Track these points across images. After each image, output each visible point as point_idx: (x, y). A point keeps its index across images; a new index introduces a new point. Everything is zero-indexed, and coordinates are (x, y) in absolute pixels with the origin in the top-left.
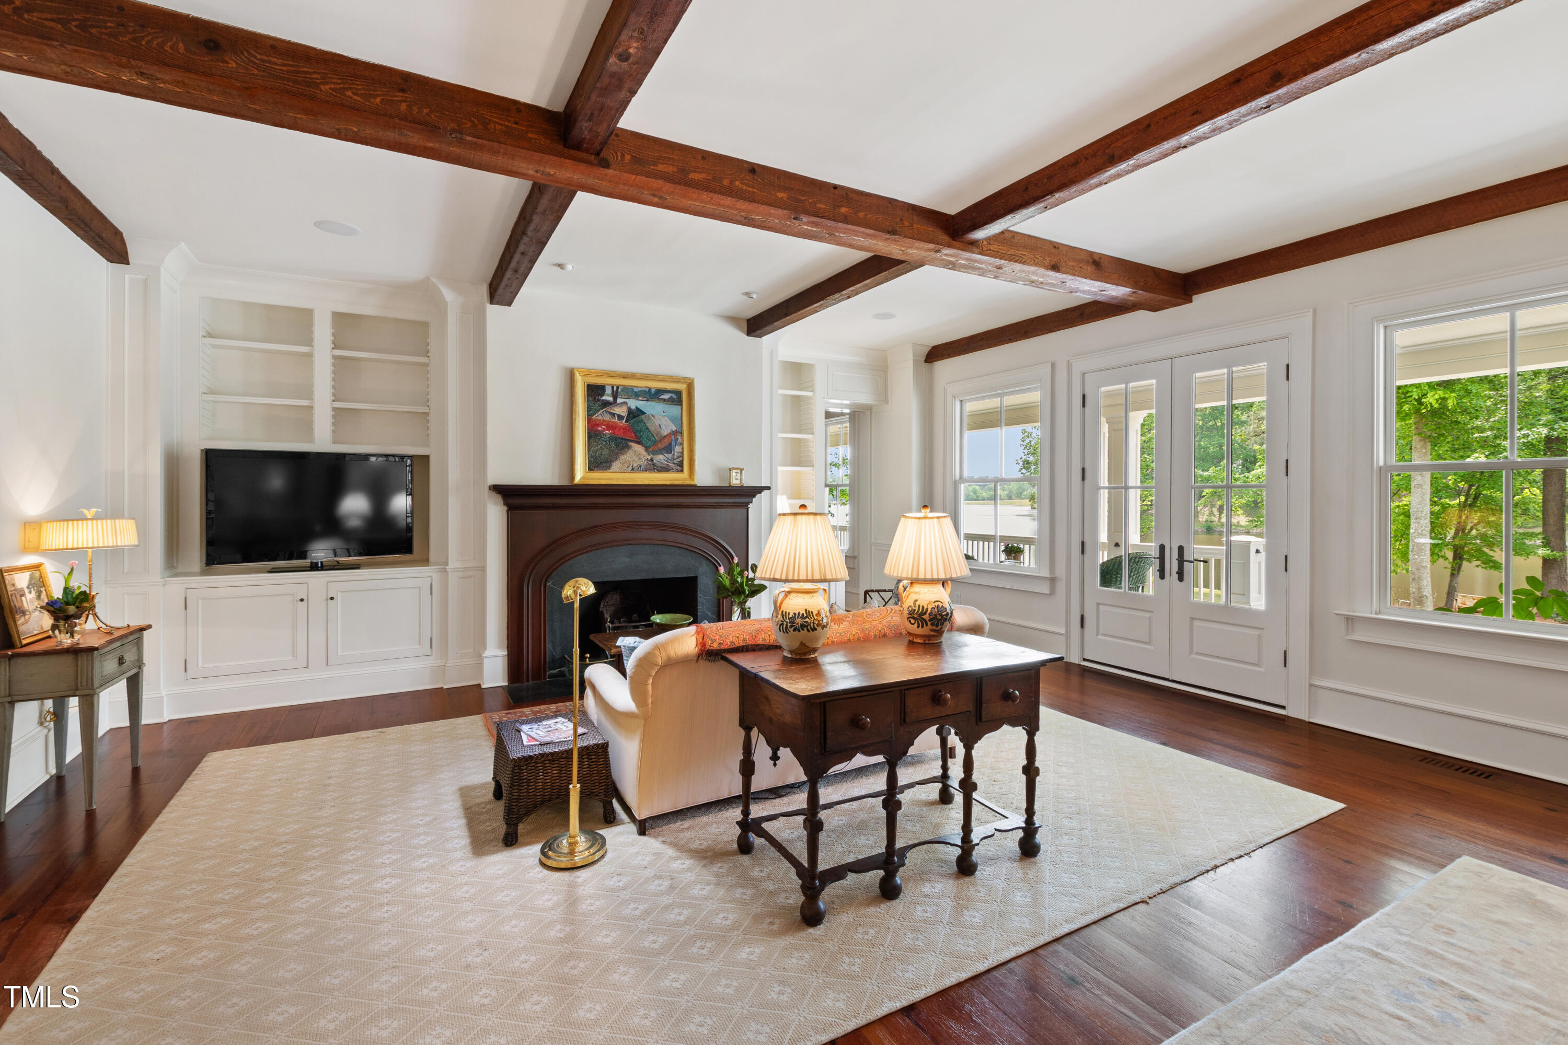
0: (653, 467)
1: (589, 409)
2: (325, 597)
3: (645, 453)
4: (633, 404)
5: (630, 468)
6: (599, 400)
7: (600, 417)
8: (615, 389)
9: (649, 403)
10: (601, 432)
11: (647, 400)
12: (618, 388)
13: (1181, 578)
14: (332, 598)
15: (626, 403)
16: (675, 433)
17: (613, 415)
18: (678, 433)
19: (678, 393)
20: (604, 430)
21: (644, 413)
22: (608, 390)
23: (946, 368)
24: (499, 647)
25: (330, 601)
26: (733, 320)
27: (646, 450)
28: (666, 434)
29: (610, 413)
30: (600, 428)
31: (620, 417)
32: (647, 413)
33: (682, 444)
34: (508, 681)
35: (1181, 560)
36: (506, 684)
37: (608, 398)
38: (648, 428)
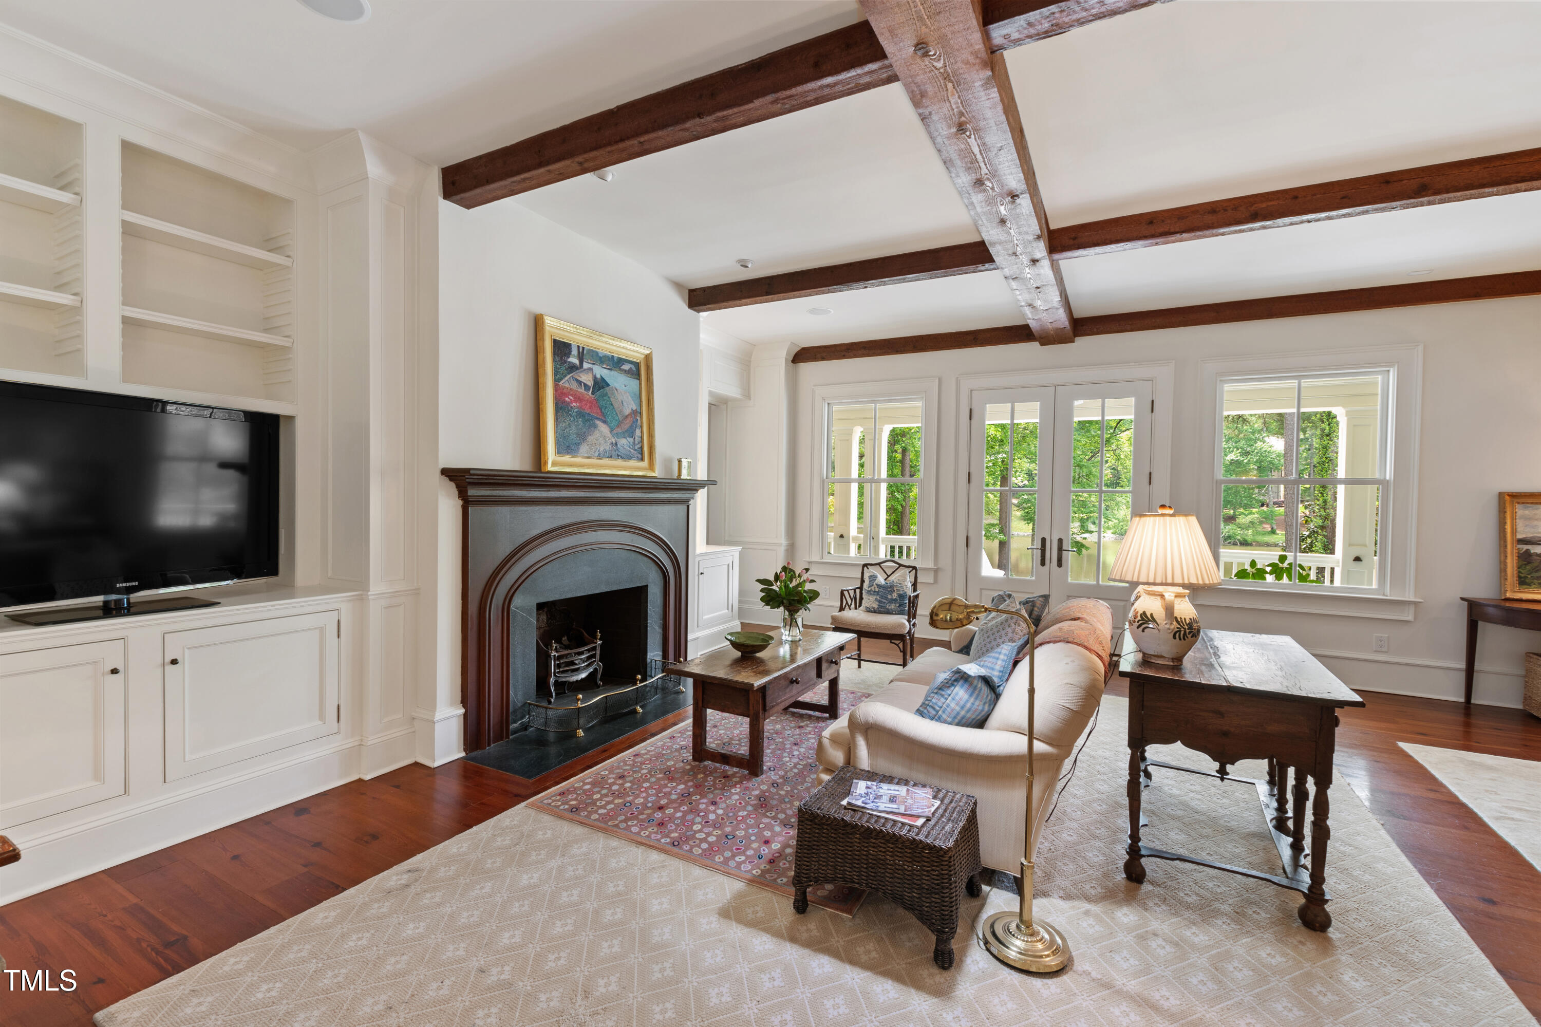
0: (615, 453)
1: (556, 372)
2: (159, 660)
3: (610, 435)
4: (600, 371)
5: (597, 454)
6: (565, 362)
7: (567, 385)
8: (581, 350)
9: (613, 373)
10: (568, 404)
11: (611, 369)
12: (583, 348)
13: (1060, 564)
14: (174, 662)
15: (591, 369)
16: (634, 413)
17: (580, 383)
18: (637, 413)
19: (637, 365)
20: (571, 402)
21: (608, 385)
22: (575, 352)
23: (808, 369)
24: (452, 704)
25: (170, 668)
26: (678, 285)
27: (611, 432)
28: (627, 413)
29: (577, 381)
30: (567, 399)
31: (587, 387)
32: (612, 385)
33: (641, 427)
34: (465, 750)
35: (1060, 549)
36: (463, 754)
37: (574, 360)
38: (612, 404)
